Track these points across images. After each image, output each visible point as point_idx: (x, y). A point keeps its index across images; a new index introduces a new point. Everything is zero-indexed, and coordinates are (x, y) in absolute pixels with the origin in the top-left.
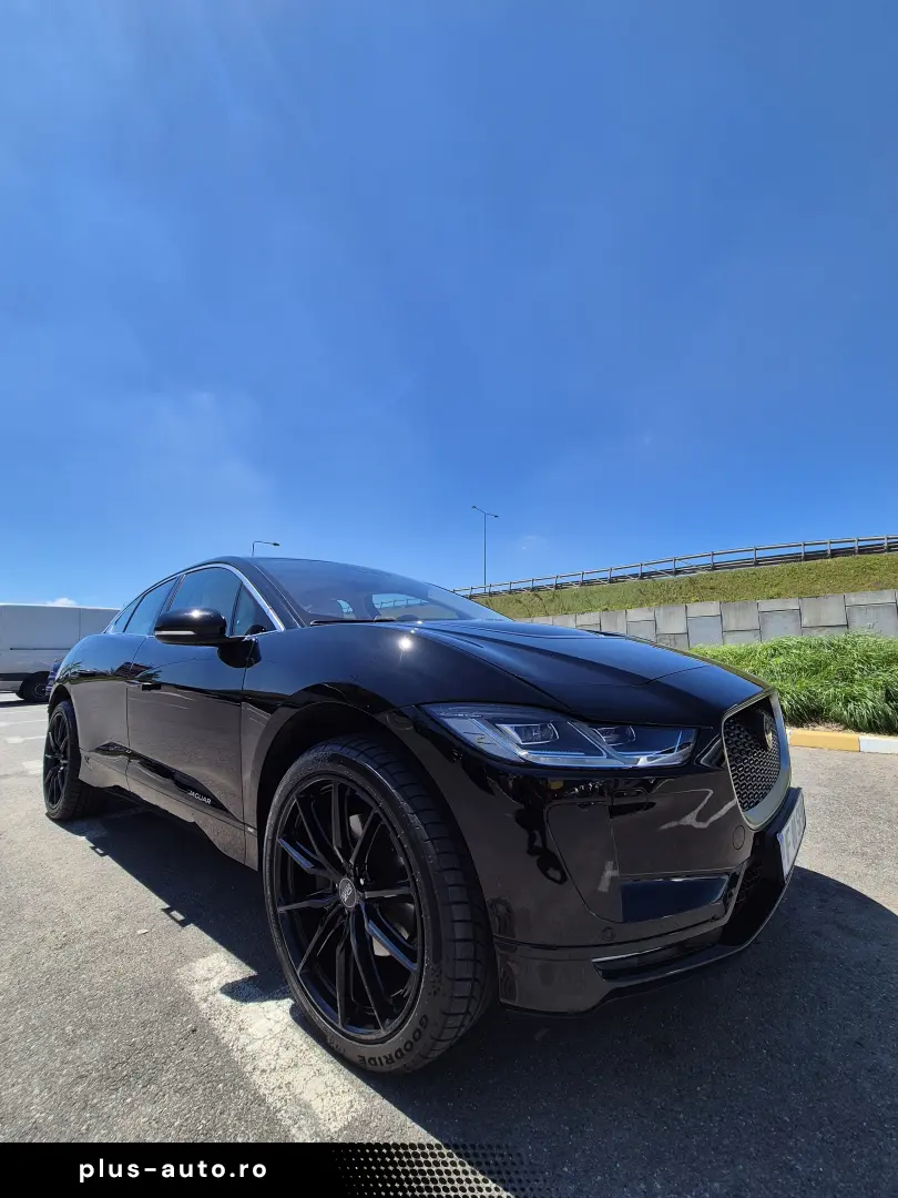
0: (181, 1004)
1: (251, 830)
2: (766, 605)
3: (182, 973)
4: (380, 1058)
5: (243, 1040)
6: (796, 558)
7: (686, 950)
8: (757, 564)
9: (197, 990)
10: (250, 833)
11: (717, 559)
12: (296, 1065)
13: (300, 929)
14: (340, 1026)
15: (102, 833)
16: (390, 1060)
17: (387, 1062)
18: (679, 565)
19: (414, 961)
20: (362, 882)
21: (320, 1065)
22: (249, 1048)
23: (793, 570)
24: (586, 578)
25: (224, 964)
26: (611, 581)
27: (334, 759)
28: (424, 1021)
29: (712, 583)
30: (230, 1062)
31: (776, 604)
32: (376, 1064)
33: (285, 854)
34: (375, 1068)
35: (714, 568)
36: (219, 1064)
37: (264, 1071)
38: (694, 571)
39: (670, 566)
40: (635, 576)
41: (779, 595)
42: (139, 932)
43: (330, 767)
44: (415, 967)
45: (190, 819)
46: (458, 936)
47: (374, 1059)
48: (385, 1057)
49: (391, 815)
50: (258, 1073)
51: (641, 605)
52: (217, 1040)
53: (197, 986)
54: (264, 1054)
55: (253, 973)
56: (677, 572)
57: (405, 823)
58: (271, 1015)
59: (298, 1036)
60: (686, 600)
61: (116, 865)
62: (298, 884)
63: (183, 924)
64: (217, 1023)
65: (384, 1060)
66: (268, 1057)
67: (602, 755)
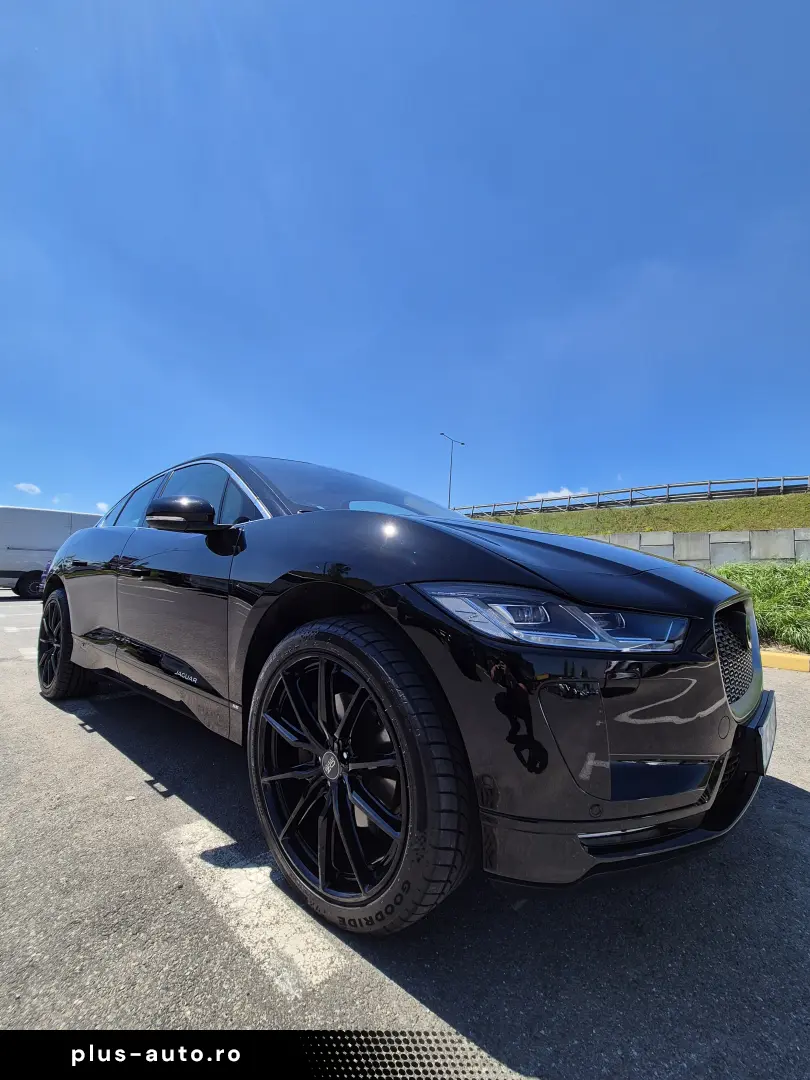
0: (167, 863)
1: (237, 707)
2: (717, 537)
3: (169, 837)
4: (360, 920)
5: (227, 897)
6: (749, 493)
7: (666, 832)
8: (710, 497)
9: (183, 852)
10: (234, 709)
11: (672, 491)
12: (277, 923)
13: (282, 798)
14: (321, 890)
15: (92, 712)
16: (370, 921)
17: (367, 924)
18: (636, 495)
19: (398, 829)
20: (345, 755)
21: (301, 924)
22: (232, 905)
23: (746, 505)
24: (546, 505)
25: (208, 830)
26: (569, 509)
27: (321, 636)
28: (406, 886)
29: (666, 514)
30: (215, 917)
31: (726, 536)
32: (356, 925)
33: (269, 726)
34: (353, 929)
35: (669, 500)
36: (205, 917)
37: (247, 926)
38: (650, 502)
39: (627, 496)
40: (592, 505)
41: (730, 528)
42: (128, 799)
43: (317, 645)
44: (398, 836)
45: (177, 698)
46: (443, 807)
47: (354, 920)
48: (365, 919)
49: (378, 690)
50: (242, 927)
51: (597, 533)
52: (203, 897)
53: (182, 849)
54: (246, 911)
55: (233, 842)
56: (633, 503)
57: (392, 697)
58: (252, 878)
59: (279, 897)
60: (641, 528)
61: (103, 739)
62: (282, 756)
63: (166, 795)
64: (203, 882)
65: (364, 922)
66: (251, 914)
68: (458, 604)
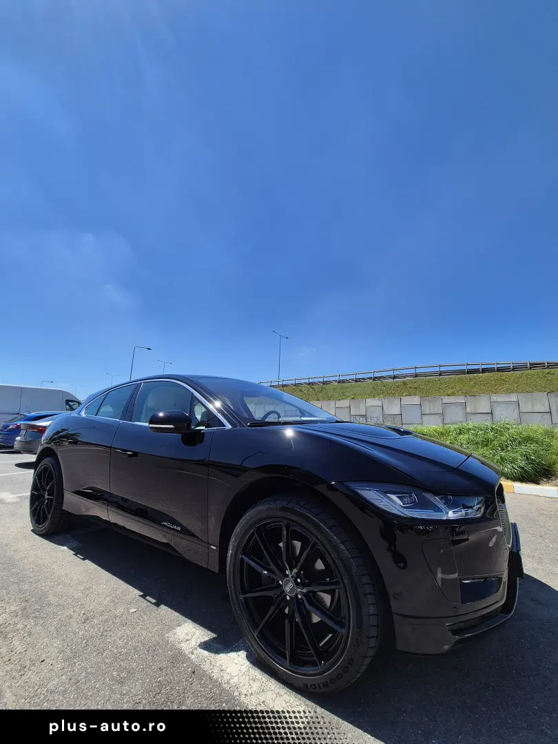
0: (178, 657)
1: (215, 548)
2: (447, 400)
3: (170, 636)
4: (319, 685)
5: (226, 677)
6: (463, 372)
8: (440, 375)
9: (185, 647)
10: (213, 549)
11: (418, 371)
12: (263, 691)
13: (257, 609)
14: (288, 666)
16: (326, 685)
17: (324, 685)
18: (396, 373)
19: (342, 626)
20: (299, 580)
21: (277, 690)
22: (232, 682)
23: (461, 379)
24: (341, 378)
25: (194, 630)
26: (357, 382)
27: (283, 509)
28: (350, 661)
29: (415, 385)
30: (223, 690)
31: (452, 399)
32: (315, 688)
33: (242, 560)
34: (313, 691)
35: (416, 376)
36: (218, 692)
37: (246, 695)
38: (405, 377)
40: (371, 379)
41: (453, 394)
42: (131, 611)
43: (280, 514)
44: (344, 631)
45: (165, 541)
46: (371, 613)
47: (315, 685)
48: (323, 683)
50: (243, 696)
51: (374, 397)
52: (211, 678)
53: (183, 644)
54: (241, 685)
55: (214, 635)
56: (395, 377)
57: (335, 548)
58: (236, 661)
59: (257, 673)
60: (400, 394)
61: (95, 566)
62: (252, 580)
63: (157, 605)
64: (206, 667)
65: (321, 685)
66: (245, 687)
67: (442, 512)
68: (371, 495)
